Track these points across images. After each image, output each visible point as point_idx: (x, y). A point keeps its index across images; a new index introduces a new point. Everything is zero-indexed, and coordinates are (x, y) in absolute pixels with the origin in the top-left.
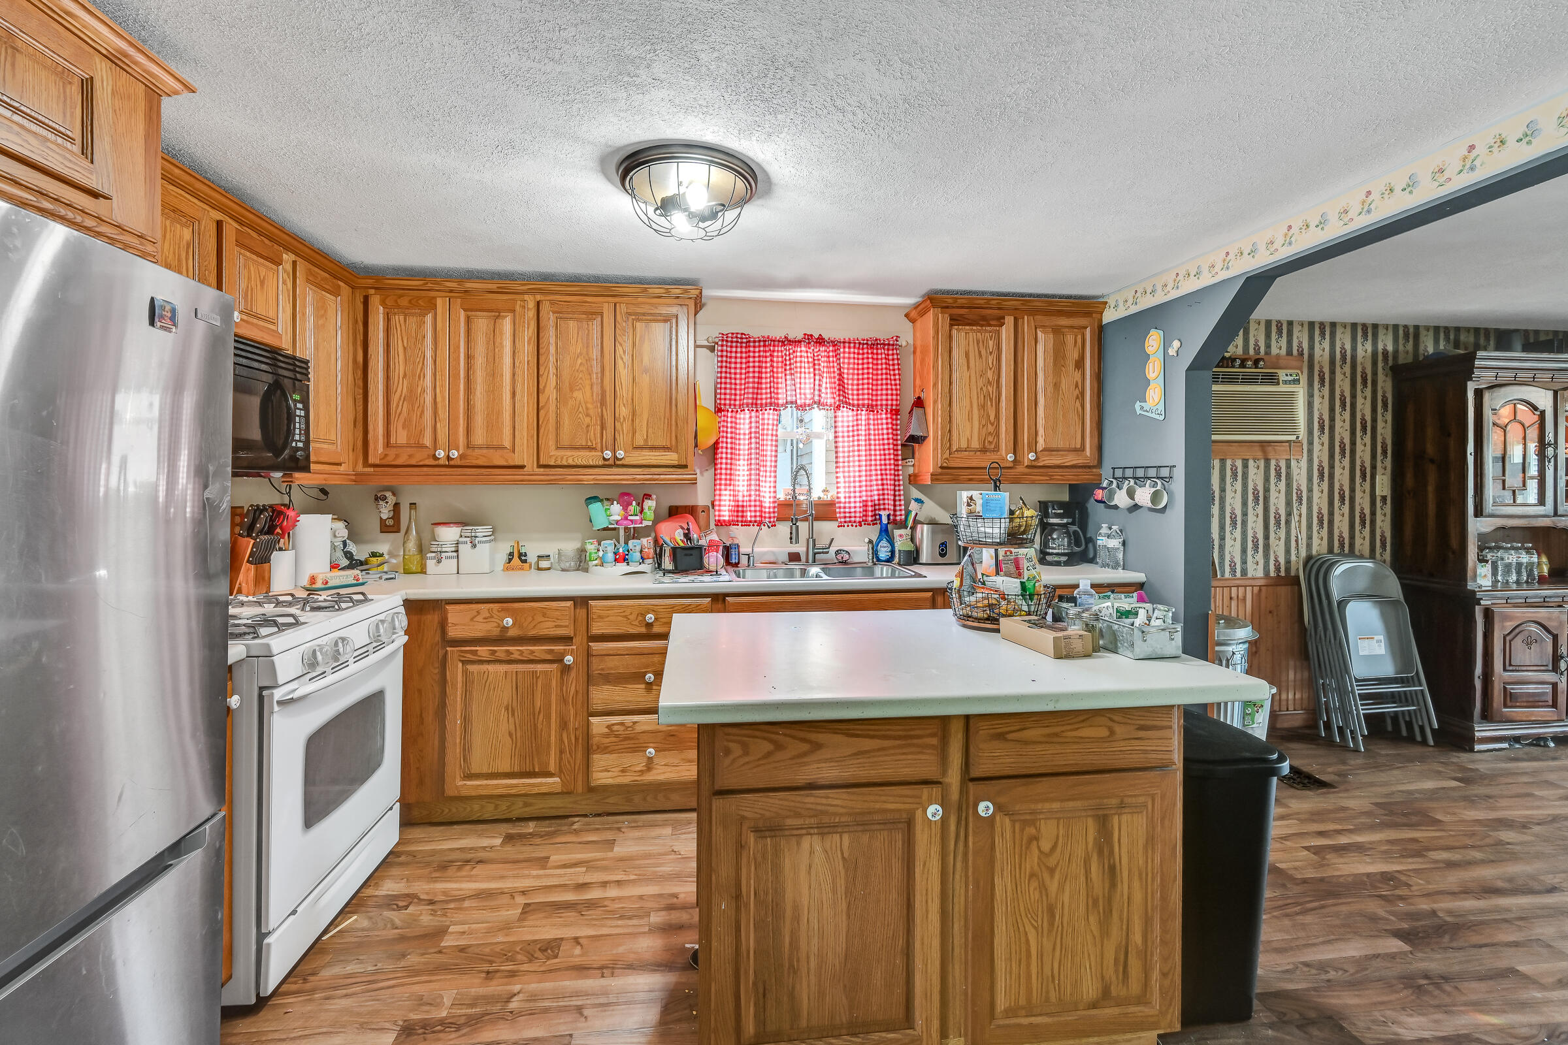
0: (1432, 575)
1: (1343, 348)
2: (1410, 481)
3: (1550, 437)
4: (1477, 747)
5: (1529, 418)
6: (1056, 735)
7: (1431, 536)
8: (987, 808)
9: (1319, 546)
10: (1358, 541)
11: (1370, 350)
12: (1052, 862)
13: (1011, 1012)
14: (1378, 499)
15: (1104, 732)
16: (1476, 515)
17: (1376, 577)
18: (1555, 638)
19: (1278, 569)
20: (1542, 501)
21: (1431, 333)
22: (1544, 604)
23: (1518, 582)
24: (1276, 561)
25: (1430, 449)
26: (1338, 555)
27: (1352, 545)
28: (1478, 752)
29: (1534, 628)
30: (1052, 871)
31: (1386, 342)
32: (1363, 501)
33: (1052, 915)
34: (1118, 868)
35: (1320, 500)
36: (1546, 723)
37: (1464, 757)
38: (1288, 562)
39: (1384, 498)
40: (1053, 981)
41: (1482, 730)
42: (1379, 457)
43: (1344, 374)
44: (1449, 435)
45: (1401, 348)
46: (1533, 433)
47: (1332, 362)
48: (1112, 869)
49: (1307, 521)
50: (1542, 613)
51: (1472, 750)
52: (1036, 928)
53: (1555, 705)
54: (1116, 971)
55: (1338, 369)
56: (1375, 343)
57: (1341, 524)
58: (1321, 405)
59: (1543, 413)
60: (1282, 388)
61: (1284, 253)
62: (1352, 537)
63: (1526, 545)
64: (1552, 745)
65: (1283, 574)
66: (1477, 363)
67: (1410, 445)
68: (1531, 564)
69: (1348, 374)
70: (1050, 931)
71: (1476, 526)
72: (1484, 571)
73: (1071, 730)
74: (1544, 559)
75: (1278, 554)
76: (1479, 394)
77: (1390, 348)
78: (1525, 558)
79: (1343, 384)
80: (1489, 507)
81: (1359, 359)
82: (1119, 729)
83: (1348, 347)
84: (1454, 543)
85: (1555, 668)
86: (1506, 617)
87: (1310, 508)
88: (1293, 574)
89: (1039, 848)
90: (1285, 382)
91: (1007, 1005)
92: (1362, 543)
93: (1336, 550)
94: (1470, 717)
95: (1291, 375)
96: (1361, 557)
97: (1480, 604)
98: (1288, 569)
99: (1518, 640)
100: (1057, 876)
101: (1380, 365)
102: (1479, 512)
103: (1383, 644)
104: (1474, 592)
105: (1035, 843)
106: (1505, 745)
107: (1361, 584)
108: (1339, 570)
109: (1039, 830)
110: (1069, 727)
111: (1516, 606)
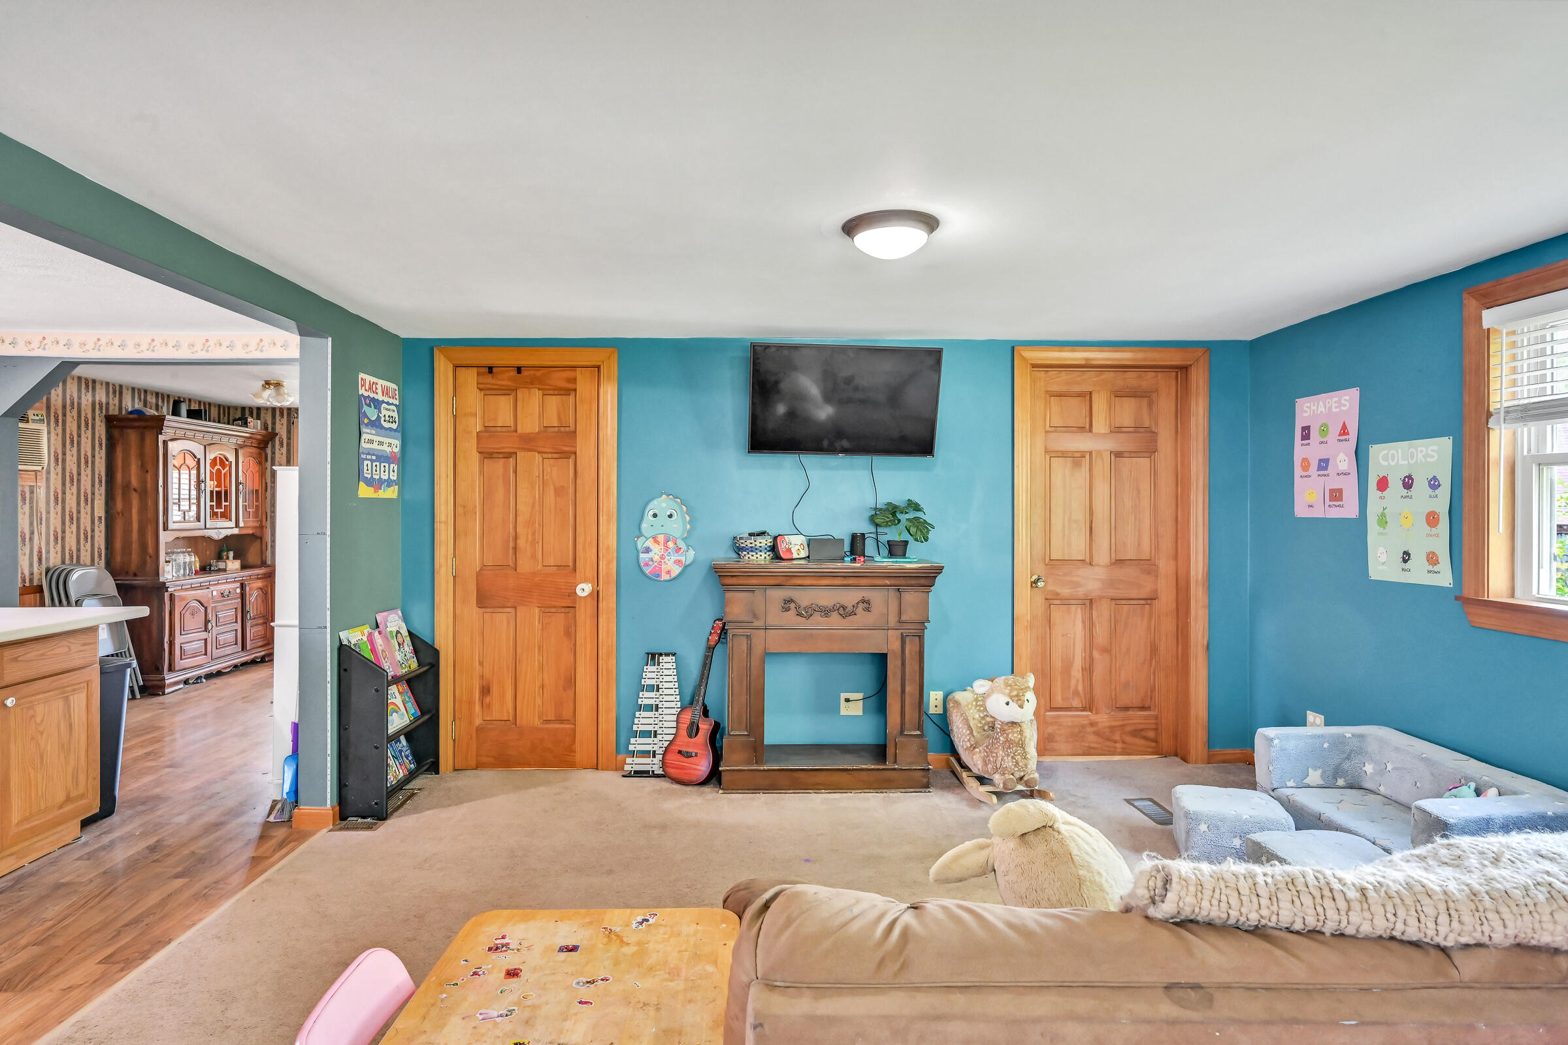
0: (135, 575)
1: (71, 396)
2: (119, 505)
3: (202, 477)
4: (167, 691)
5: (191, 462)
6: (43, 655)
7: (135, 546)
8: (13, 701)
9: (54, 560)
10: (83, 553)
11: (90, 400)
12: (41, 728)
13: (20, 823)
14: (96, 519)
15: (66, 649)
16: (164, 530)
17: (99, 582)
18: (206, 609)
19: (24, 581)
20: (198, 520)
21: (130, 391)
22: (201, 587)
23: (184, 575)
24: (22, 573)
25: (134, 482)
26: (70, 564)
27: (78, 557)
28: (168, 694)
29: (196, 604)
30: (42, 733)
31: (101, 396)
32: (85, 521)
33: (42, 758)
34: (73, 724)
35: (55, 522)
36: (200, 666)
37: (160, 699)
38: (32, 574)
39: (100, 518)
40: (43, 797)
41: (170, 678)
42: (97, 485)
43: (73, 417)
44: (147, 472)
45: (111, 401)
46: (194, 472)
47: (64, 407)
48: (71, 725)
49: (46, 538)
50: (199, 593)
51: (164, 694)
52: (34, 769)
53: (206, 654)
54: (73, 782)
55: (68, 413)
56: (94, 396)
57: (71, 541)
58: (57, 442)
59: (199, 460)
60: (31, 426)
61: (94, 355)
62: (78, 550)
63: (188, 550)
64: (204, 680)
65: (27, 584)
66: (165, 422)
67: (119, 476)
68: (190, 563)
69: (75, 418)
70: (41, 769)
71: (164, 537)
72: (168, 568)
73: (50, 651)
74: (197, 559)
75: (24, 567)
76: (165, 443)
77: (104, 400)
78: (188, 559)
79: (71, 426)
80: (171, 526)
81: (83, 407)
82: (73, 647)
83: (75, 396)
84: (151, 550)
85: (206, 630)
86: (182, 599)
87: (48, 527)
88: (35, 583)
89: (35, 721)
90: (34, 421)
91: (19, 818)
92: (85, 556)
93: (67, 561)
94: (162, 672)
95: (37, 415)
96: (85, 565)
97: (167, 591)
98: (31, 580)
99: (188, 613)
100: (44, 736)
101: (97, 412)
102: (166, 528)
103: (106, 631)
104: (164, 583)
105: (33, 719)
106: (181, 686)
107: (89, 587)
108: (74, 576)
109: (35, 711)
110: (48, 650)
111: (186, 590)
